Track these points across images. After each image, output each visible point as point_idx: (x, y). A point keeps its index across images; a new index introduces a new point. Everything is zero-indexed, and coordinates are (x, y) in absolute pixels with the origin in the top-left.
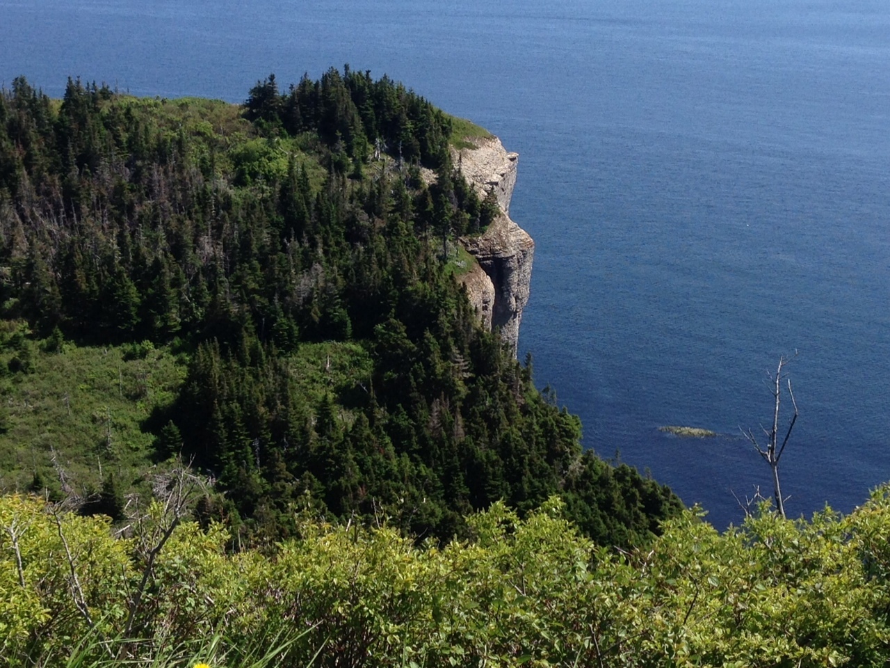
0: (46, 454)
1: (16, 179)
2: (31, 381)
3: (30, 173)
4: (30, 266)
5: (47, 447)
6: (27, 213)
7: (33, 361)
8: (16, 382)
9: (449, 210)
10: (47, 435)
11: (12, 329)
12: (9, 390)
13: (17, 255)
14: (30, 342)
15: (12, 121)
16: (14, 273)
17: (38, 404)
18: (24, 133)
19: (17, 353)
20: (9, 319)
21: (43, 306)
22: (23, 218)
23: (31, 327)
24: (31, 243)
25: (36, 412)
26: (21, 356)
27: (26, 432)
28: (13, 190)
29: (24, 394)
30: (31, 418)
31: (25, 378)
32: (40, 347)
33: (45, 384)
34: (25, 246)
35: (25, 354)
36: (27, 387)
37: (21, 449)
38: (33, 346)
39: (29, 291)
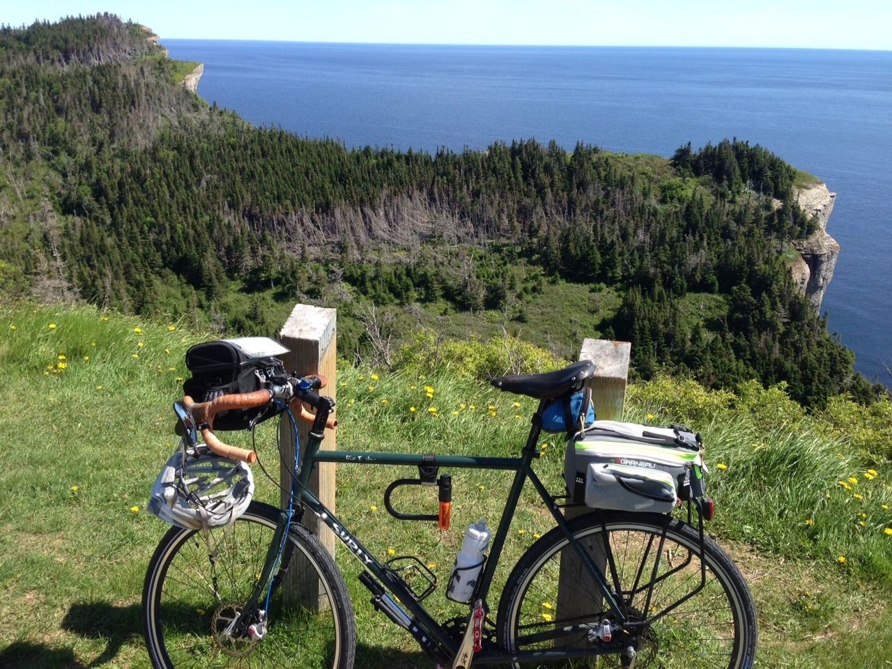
0: (545, 336)
1: (545, 194)
2: (541, 298)
3: (552, 191)
4: (547, 239)
5: (546, 333)
6: (549, 212)
7: (543, 288)
8: (534, 297)
9: (787, 224)
10: (547, 326)
11: (535, 270)
12: (530, 301)
13: (541, 233)
14: (543, 278)
15: (546, 164)
16: (539, 242)
17: (544, 310)
18: (552, 170)
19: (536, 283)
20: (534, 265)
21: (551, 260)
22: (546, 214)
23: (544, 270)
24: (549, 227)
25: (542, 314)
26: (538, 284)
27: (536, 324)
28: (543, 199)
29: (537, 304)
30: (540, 317)
31: (539, 296)
32: (548, 281)
33: (548, 300)
34: (545, 228)
35: (540, 284)
36: (540, 301)
37: (533, 332)
38: (544, 280)
39: (545, 252)
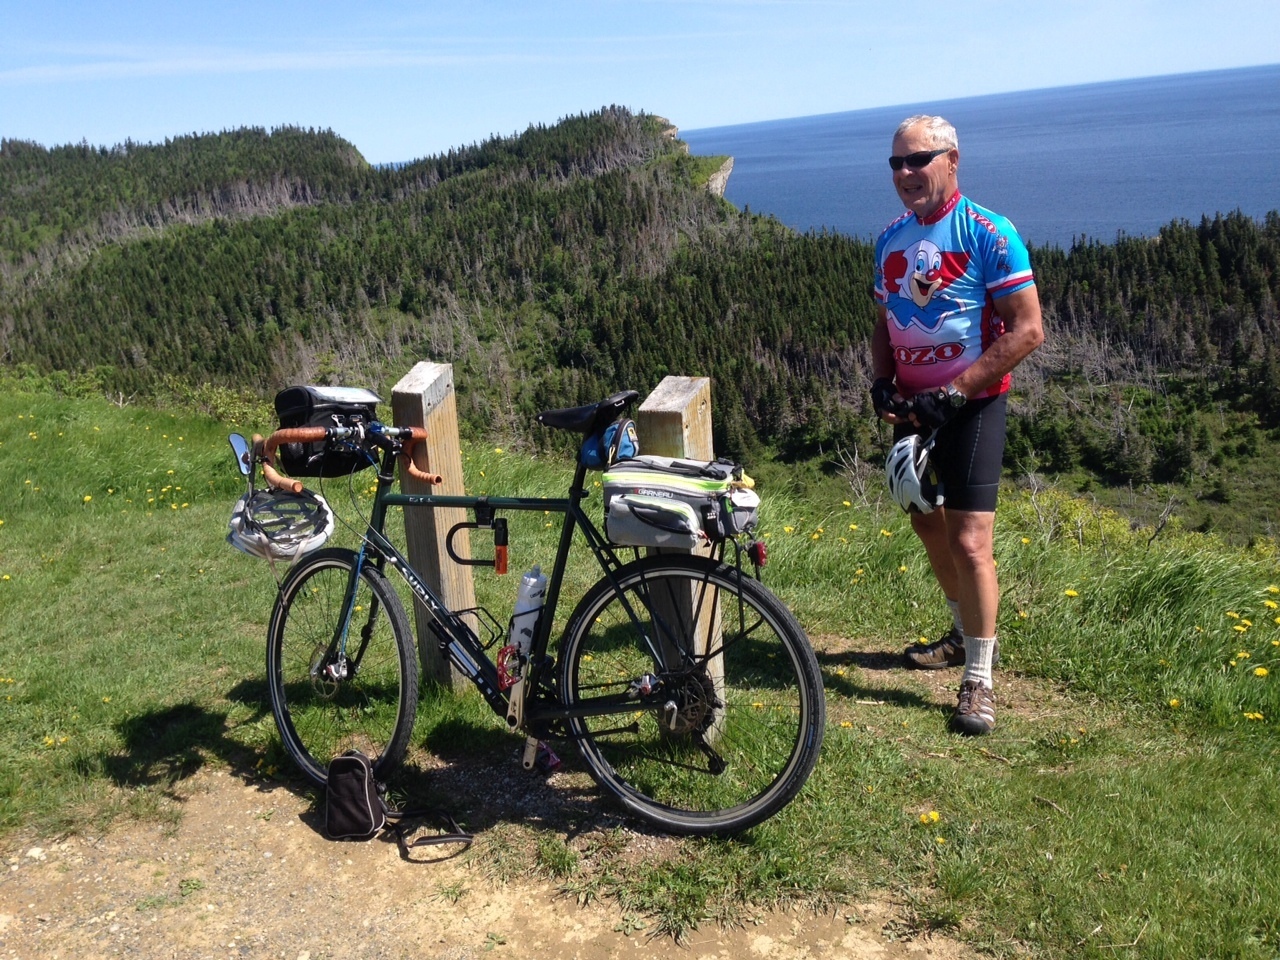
0: (1262, 524)
1: (1260, 296)
2: (1256, 463)
3: (1273, 291)
4: (1264, 369)
5: (1263, 518)
6: (1267, 324)
7: (1259, 447)
8: (1242, 463)
10: (1265, 508)
11: (1243, 419)
12: (1235, 469)
13: (1254, 359)
14: (1257, 431)
15: (1262, 249)
16: (1250, 374)
17: (1259, 482)
18: (1272, 257)
19: (1245, 439)
20: (1241, 411)
21: (1273, 401)
22: (1263, 328)
23: (1260, 419)
24: (1268, 349)
25: (1257, 488)
26: (1249, 441)
27: (1246, 504)
28: (1257, 305)
29: (1248, 473)
30: (1253, 494)
31: (1250, 460)
32: (1267, 436)
33: (1267, 466)
34: (1261, 351)
35: (1252, 440)
36: (1252, 468)
37: (1240, 517)
38: (1260, 435)
39: (1262, 389)
